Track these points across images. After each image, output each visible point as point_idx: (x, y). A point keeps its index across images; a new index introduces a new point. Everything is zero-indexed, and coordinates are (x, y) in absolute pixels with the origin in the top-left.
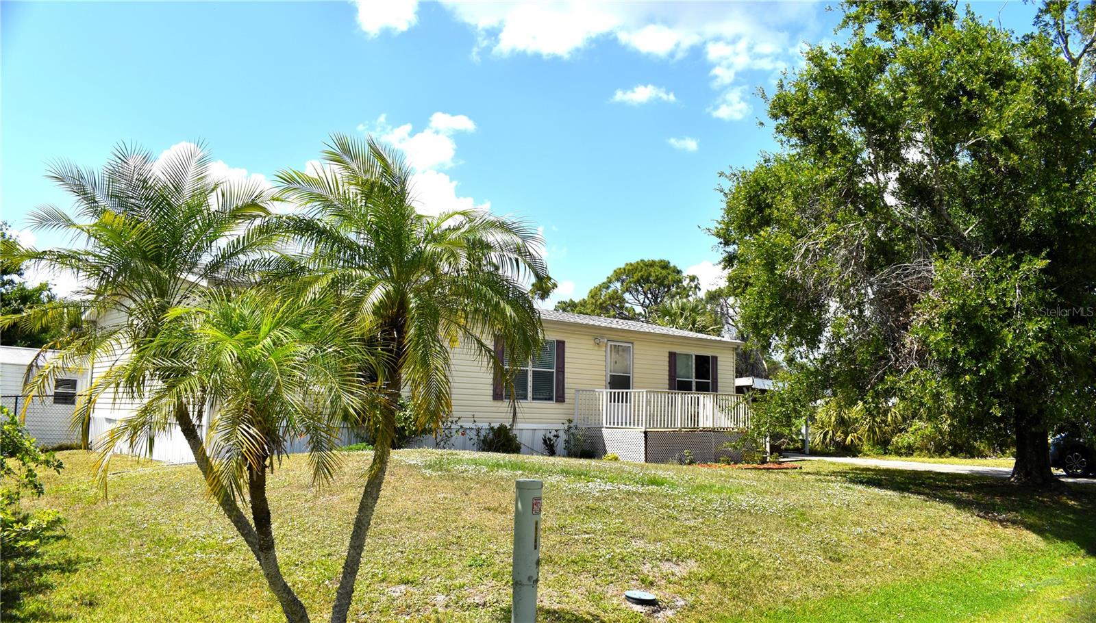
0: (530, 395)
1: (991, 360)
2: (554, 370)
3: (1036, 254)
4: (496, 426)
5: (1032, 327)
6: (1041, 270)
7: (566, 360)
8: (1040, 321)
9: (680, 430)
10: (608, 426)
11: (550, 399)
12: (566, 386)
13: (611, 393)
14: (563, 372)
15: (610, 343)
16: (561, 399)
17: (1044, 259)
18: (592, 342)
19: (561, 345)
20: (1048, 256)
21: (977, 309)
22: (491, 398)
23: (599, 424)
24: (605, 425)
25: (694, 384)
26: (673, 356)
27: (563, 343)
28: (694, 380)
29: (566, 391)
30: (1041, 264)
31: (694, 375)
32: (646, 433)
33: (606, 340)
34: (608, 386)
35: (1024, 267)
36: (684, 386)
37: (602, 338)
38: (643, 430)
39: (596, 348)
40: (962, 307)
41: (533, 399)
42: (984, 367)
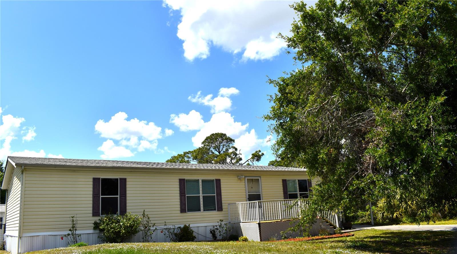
0: (202, 208)
1: (416, 163)
2: (215, 195)
3: (438, 94)
4: (182, 226)
5: (441, 140)
6: (441, 104)
7: (222, 189)
8: (447, 135)
9: (281, 221)
10: (243, 221)
11: (215, 210)
12: (223, 202)
13: (250, 203)
14: (221, 195)
15: (246, 178)
16: (220, 209)
17: (443, 96)
18: (237, 178)
19: (218, 181)
20: (445, 94)
21: (402, 132)
22: (179, 212)
23: (239, 221)
24: (242, 221)
25: (299, 195)
26: (284, 182)
27: (219, 180)
28: (298, 193)
29: (223, 205)
30: (441, 99)
31: (298, 190)
32: (259, 224)
33: (244, 177)
34: (248, 200)
35: (431, 104)
36: (294, 196)
37: (242, 176)
38: (258, 222)
39: (239, 181)
40: (394, 133)
41: (204, 210)
42: (412, 168)
